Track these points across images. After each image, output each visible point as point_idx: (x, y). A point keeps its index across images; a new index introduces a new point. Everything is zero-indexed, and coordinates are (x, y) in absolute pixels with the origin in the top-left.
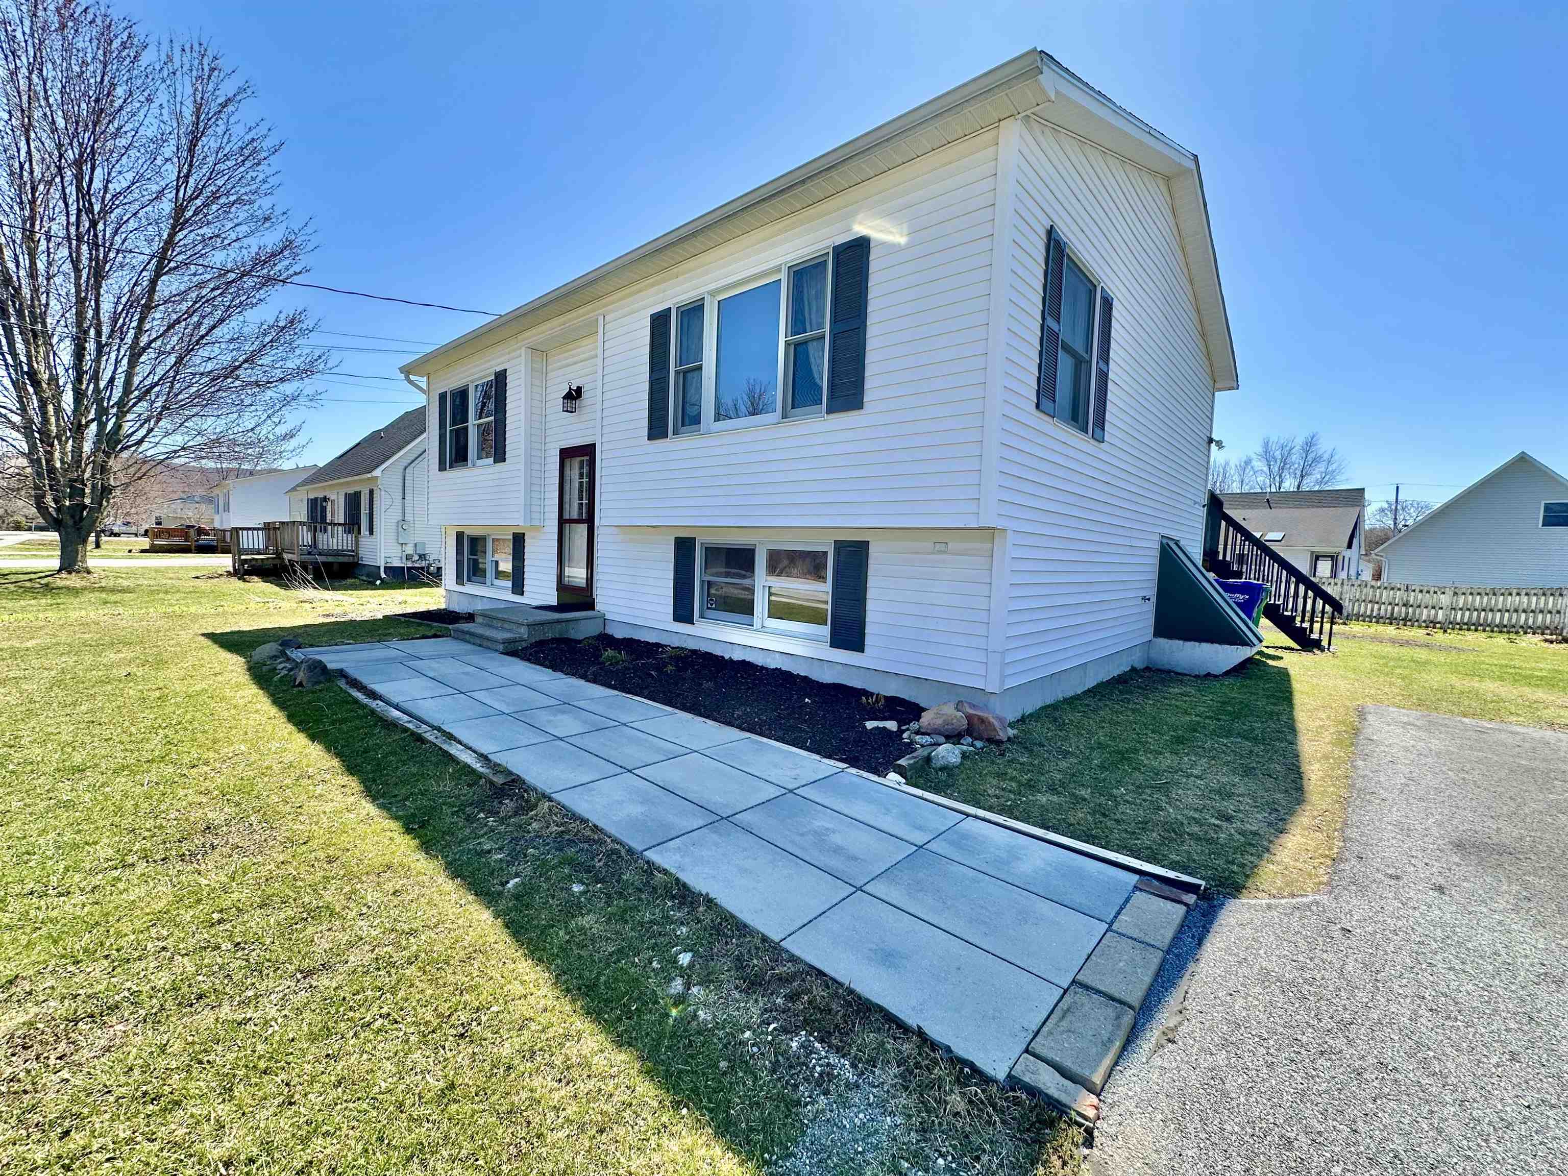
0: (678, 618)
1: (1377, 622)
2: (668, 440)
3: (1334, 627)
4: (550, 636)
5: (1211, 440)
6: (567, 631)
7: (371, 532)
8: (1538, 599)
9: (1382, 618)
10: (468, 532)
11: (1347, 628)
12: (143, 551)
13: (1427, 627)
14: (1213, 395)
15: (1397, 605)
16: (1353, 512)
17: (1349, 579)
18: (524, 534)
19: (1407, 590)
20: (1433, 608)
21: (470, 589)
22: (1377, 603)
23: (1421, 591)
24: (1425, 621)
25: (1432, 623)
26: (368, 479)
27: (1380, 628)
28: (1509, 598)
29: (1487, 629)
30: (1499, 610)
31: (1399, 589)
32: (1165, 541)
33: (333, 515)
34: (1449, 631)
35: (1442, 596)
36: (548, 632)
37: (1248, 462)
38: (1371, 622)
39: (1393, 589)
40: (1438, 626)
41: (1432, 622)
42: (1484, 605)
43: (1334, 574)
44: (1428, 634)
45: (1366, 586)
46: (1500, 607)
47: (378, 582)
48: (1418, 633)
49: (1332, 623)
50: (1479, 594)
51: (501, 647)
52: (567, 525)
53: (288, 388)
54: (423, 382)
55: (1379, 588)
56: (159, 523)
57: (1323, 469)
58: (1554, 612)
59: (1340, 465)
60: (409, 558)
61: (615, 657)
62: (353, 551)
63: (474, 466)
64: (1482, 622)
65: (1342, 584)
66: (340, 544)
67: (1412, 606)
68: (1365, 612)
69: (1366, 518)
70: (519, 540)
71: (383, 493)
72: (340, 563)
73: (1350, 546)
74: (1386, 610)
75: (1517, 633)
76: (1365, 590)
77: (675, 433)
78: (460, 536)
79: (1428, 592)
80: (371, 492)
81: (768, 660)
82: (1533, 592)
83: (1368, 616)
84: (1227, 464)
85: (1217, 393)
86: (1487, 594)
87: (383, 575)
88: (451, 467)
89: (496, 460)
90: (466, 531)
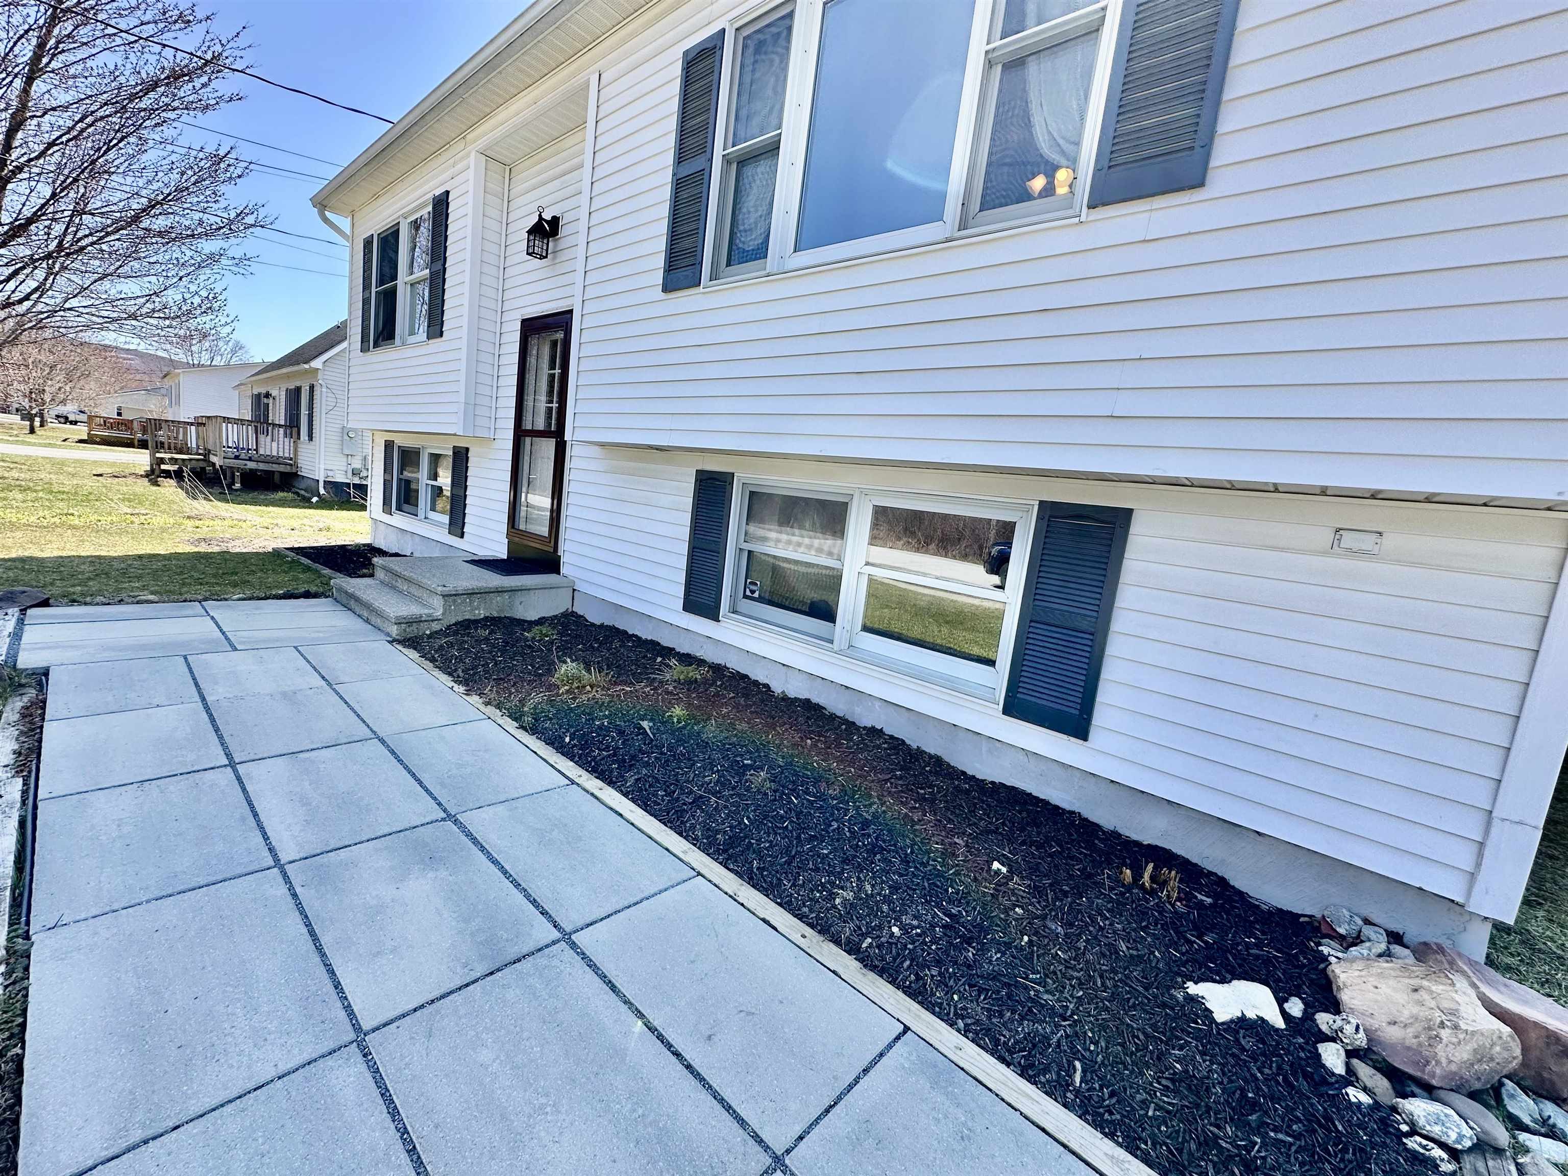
0: (690, 606)
2: (701, 289)
4: (481, 613)
6: (511, 607)
7: (311, 438)
10: (400, 441)
12: (81, 441)
18: (467, 449)
21: (399, 520)
26: (306, 370)
33: (274, 415)
36: (478, 608)
47: (315, 499)
51: (394, 630)
52: (528, 440)
53: (209, 246)
54: (344, 223)
56: (119, 414)
60: (355, 472)
61: (579, 679)
62: (291, 459)
63: (403, 344)
66: (281, 450)
70: (461, 458)
71: (324, 390)
72: (282, 473)
77: (714, 277)
78: (389, 445)
80: (312, 388)
81: (858, 710)
87: (322, 491)
88: (375, 346)
89: (430, 336)
90: (397, 440)
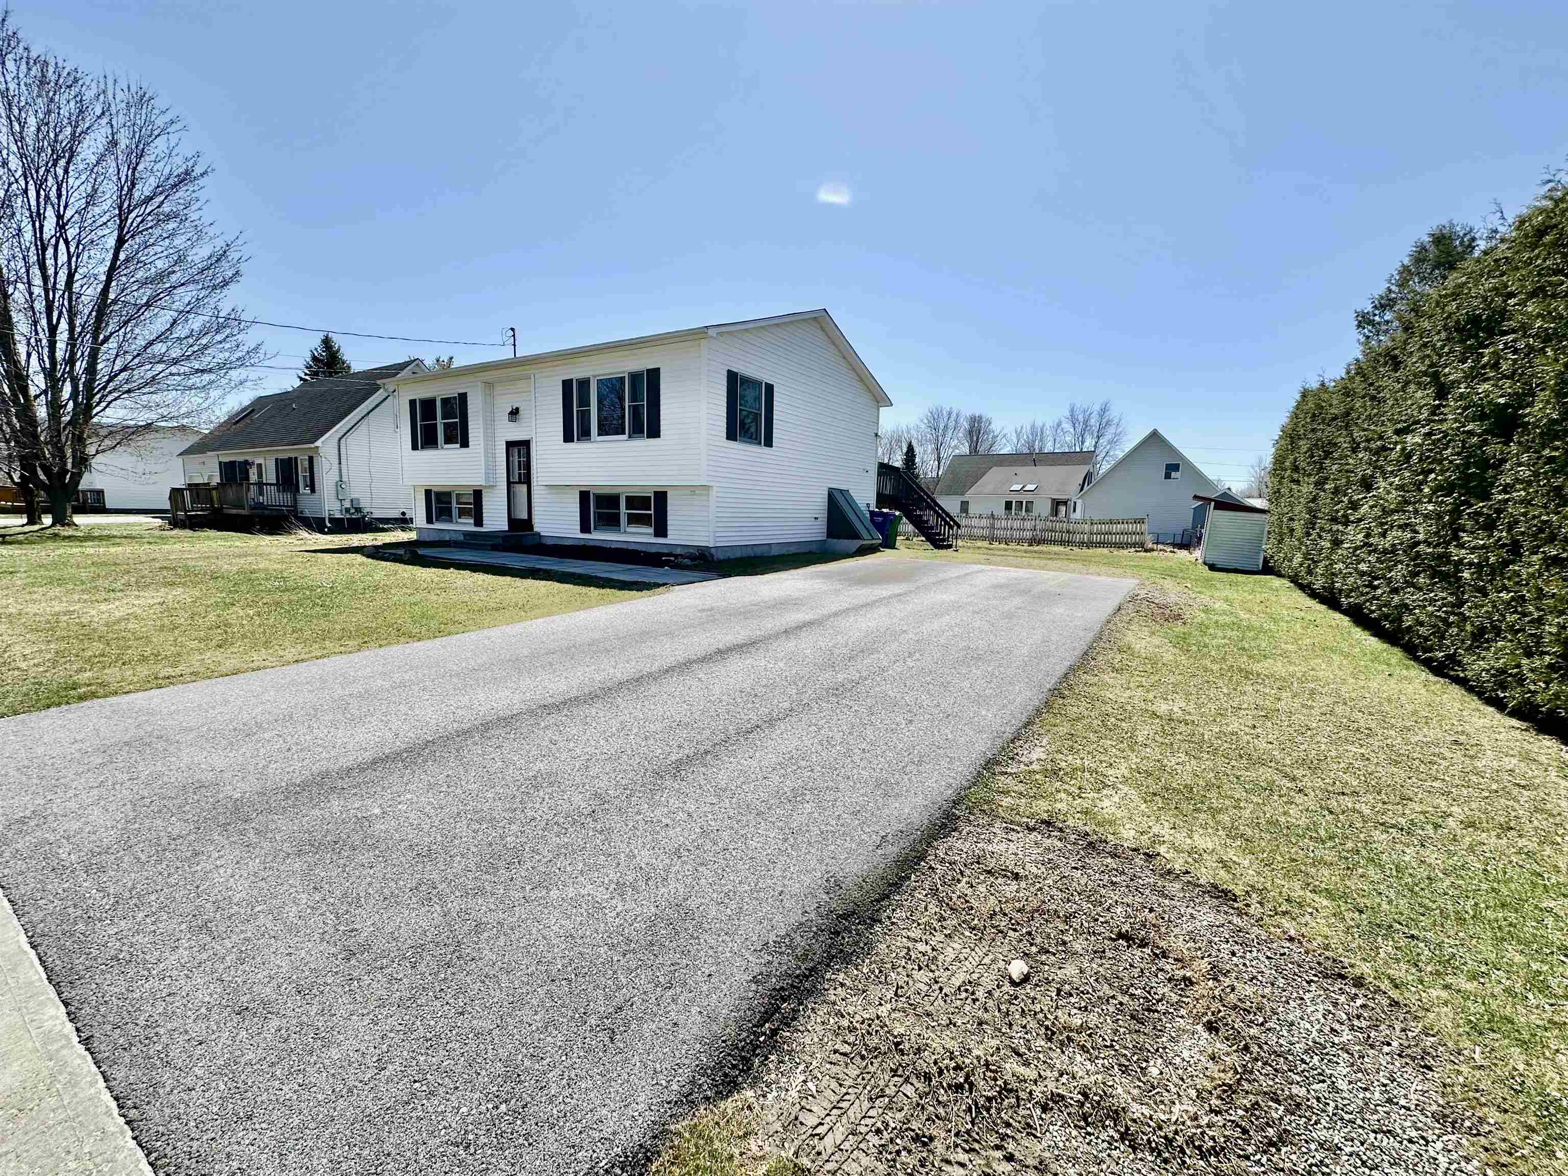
0: (583, 531)
2: (575, 443)
7: (312, 490)
8: (1133, 526)
9: (1057, 541)
10: (439, 489)
15: (1064, 532)
19: (1068, 523)
21: (442, 526)
22: (1054, 531)
23: (1075, 523)
24: (1078, 542)
25: (1082, 544)
26: (307, 448)
28: (1119, 525)
29: (1109, 546)
30: (1114, 534)
31: (1064, 522)
32: (832, 491)
33: (259, 476)
34: (1090, 548)
35: (1087, 525)
37: (1059, 425)
39: (1061, 522)
40: (1084, 545)
42: (1107, 530)
46: (1114, 531)
47: (326, 530)
50: (1104, 523)
52: (513, 485)
55: (1054, 521)
58: (1140, 533)
60: (347, 510)
62: (290, 506)
63: (443, 448)
64: (1106, 541)
67: (1071, 533)
68: (1048, 538)
70: (477, 494)
71: (323, 459)
74: (1059, 536)
75: (1123, 547)
77: (579, 440)
78: (429, 492)
80: (311, 459)
82: (1130, 521)
83: (1050, 541)
84: (1044, 425)
86: (1108, 523)
87: (329, 525)
88: (422, 448)
89: (462, 446)
90: (434, 489)
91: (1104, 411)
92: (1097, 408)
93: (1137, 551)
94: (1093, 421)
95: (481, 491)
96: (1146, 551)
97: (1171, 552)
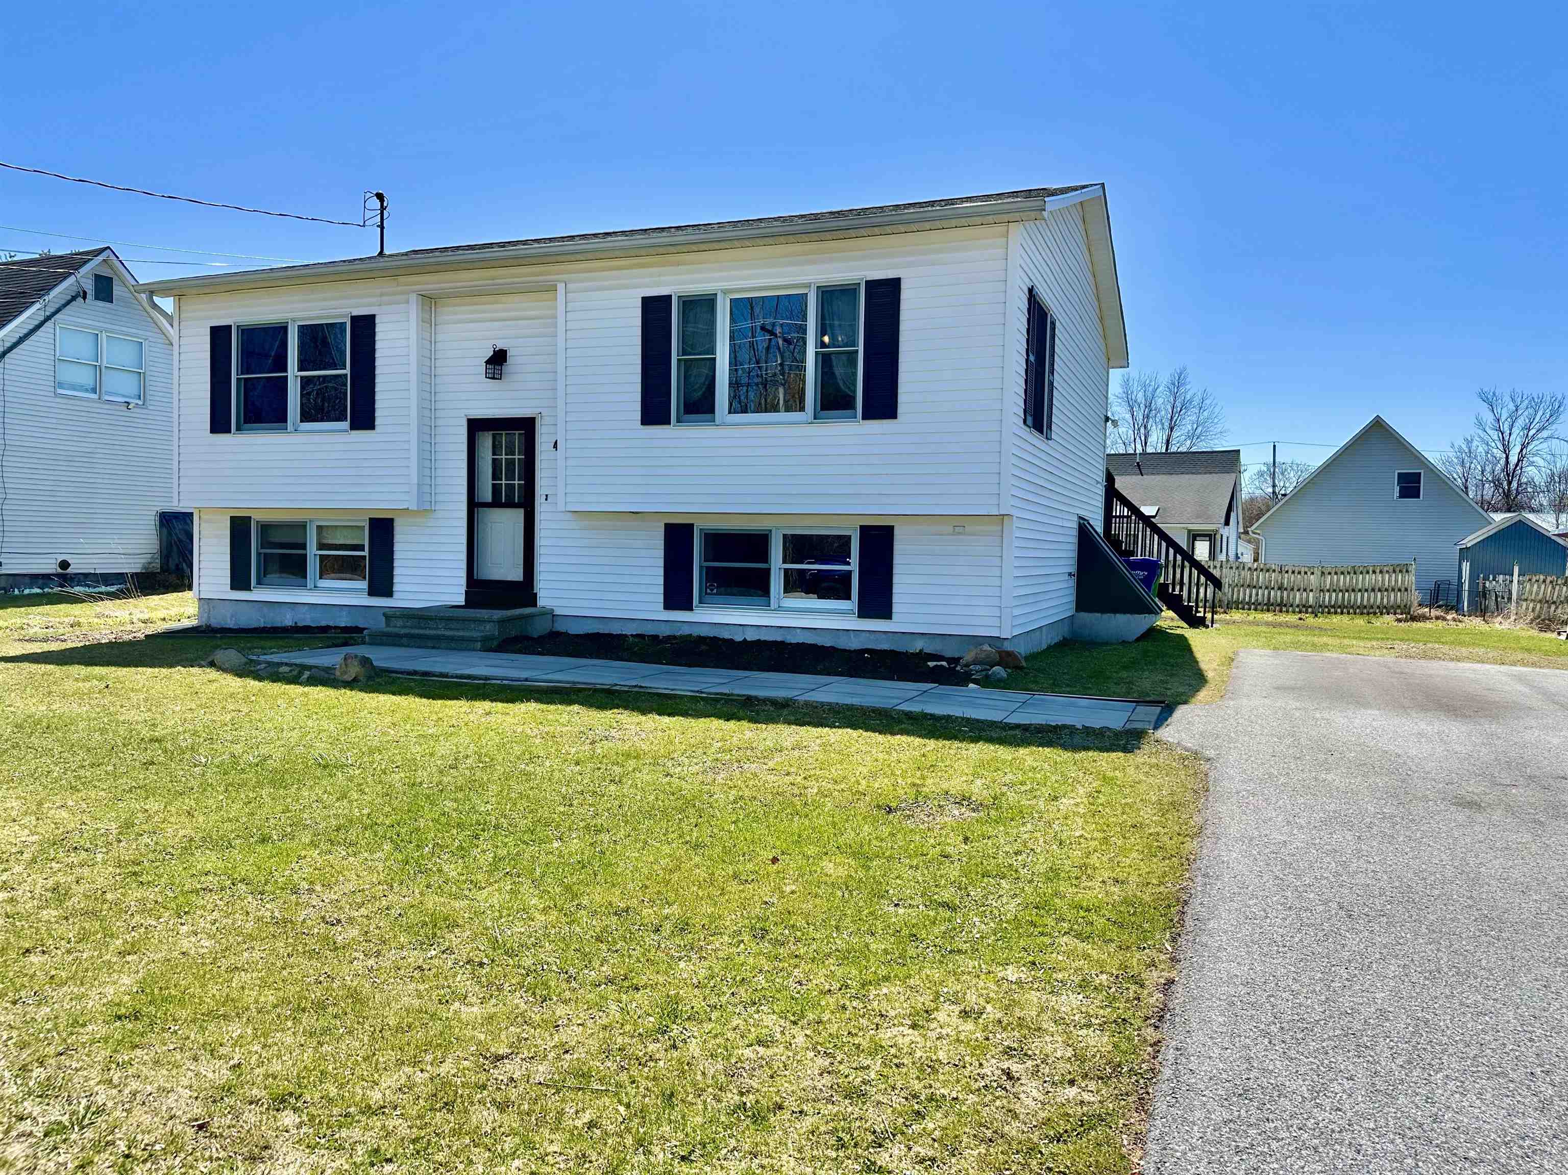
0: (670, 606)
1: (1256, 610)
2: (670, 426)
3: (1215, 616)
4: (513, 633)
5: (1107, 419)
8: (1390, 576)
9: (1260, 604)
10: (261, 516)
11: (1228, 617)
13: (1300, 612)
14: (1108, 373)
15: (1273, 589)
16: (1227, 480)
17: (1228, 561)
19: (1281, 572)
20: (1305, 590)
21: (266, 593)
22: (1255, 587)
23: (1293, 572)
24: (1298, 606)
25: (1304, 608)
27: (1259, 616)
28: (1367, 576)
29: (1351, 611)
30: (1360, 590)
31: (1274, 571)
32: (1082, 522)
34: (1319, 615)
35: (1312, 577)
38: (1250, 609)
39: (1268, 571)
40: (1310, 610)
41: (1304, 606)
42: (1347, 585)
43: (1212, 555)
44: (1300, 619)
45: (1244, 568)
46: (1360, 586)
48: (1292, 618)
49: (1214, 613)
50: (1342, 573)
52: (485, 509)
55: (1256, 570)
57: (1194, 418)
58: (1403, 589)
59: (1212, 412)
63: (294, 432)
64: (1346, 603)
65: (1221, 566)
67: (1286, 589)
68: (1244, 599)
69: (1243, 485)
70: (382, 526)
73: (1227, 523)
74: (1263, 595)
75: (1375, 613)
76: (1243, 573)
77: (680, 421)
78: (239, 522)
79: (1299, 573)
82: (1385, 569)
83: (1247, 603)
85: (1111, 370)
86: (1349, 573)
88: (238, 429)
89: (354, 426)
90: (256, 516)
91: (1177, 383)
92: (1164, 379)
93: (1399, 620)
94: (1162, 401)
95: (391, 521)
96: (1414, 619)
97: (1454, 620)
